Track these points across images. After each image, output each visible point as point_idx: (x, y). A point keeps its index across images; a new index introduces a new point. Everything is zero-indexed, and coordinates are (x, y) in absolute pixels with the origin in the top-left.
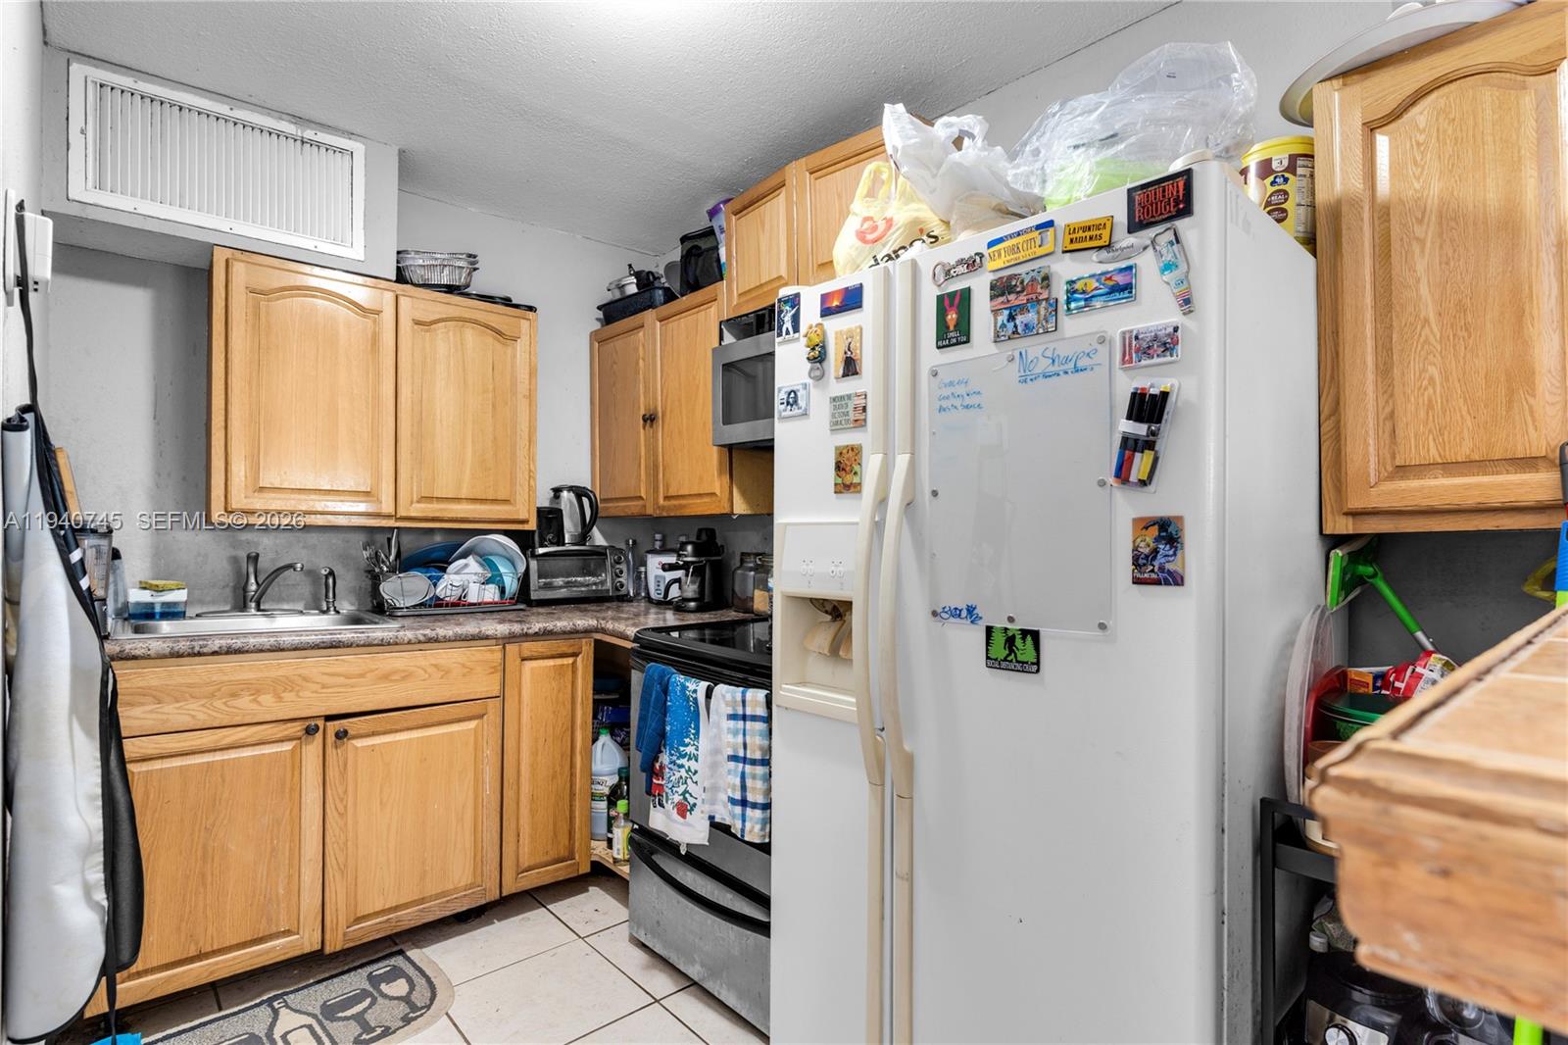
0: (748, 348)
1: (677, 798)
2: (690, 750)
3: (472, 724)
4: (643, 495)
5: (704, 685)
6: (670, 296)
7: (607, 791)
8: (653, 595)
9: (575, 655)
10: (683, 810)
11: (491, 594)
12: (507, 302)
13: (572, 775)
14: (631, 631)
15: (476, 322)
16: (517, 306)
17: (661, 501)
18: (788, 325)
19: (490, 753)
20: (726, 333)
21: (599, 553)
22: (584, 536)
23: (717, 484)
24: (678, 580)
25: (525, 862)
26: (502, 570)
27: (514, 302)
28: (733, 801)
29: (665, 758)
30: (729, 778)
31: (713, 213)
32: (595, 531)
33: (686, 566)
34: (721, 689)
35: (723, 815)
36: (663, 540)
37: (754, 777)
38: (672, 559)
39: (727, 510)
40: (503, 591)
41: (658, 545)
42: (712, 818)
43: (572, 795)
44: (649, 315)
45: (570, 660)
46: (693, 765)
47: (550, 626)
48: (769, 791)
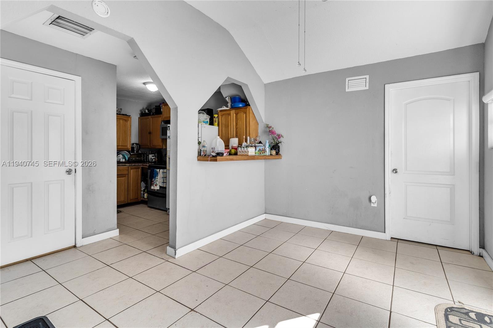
0: (165, 125)
1: (155, 184)
2: (157, 178)
3: (124, 178)
4: (148, 145)
5: (159, 170)
6: (153, 114)
7: (143, 190)
8: (150, 161)
9: (139, 169)
10: (156, 185)
11: (124, 160)
12: (126, 115)
13: (138, 187)
14: (148, 165)
15: (122, 119)
16: (128, 116)
17: (152, 146)
18: (168, 129)
19: (126, 182)
20: (162, 122)
21: (141, 154)
22: (137, 152)
23: (161, 144)
24: (154, 158)
25: (131, 198)
26: (126, 156)
27: (127, 115)
28: (162, 183)
29: (153, 180)
30: (162, 180)
31: (160, 104)
32: (139, 151)
33: (156, 156)
34: (161, 170)
35: (161, 185)
36: (151, 152)
37: (165, 179)
38: (154, 155)
39: (162, 148)
40: (126, 160)
41: (150, 153)
42: (160, 186)
43: (138, 189)
44: (150, 117)
45: (138, 170)
46: (157, 180)
47: (135, 164)
48: (166, 181)
